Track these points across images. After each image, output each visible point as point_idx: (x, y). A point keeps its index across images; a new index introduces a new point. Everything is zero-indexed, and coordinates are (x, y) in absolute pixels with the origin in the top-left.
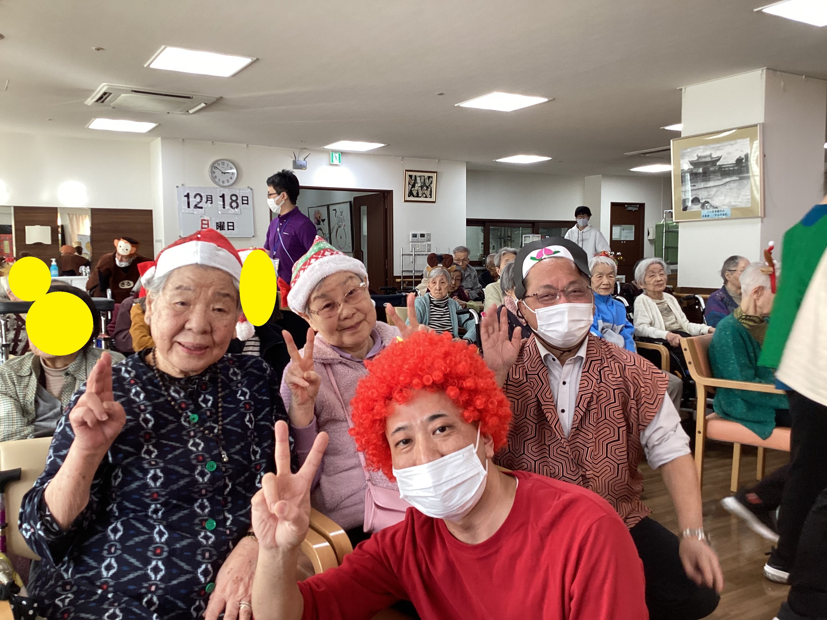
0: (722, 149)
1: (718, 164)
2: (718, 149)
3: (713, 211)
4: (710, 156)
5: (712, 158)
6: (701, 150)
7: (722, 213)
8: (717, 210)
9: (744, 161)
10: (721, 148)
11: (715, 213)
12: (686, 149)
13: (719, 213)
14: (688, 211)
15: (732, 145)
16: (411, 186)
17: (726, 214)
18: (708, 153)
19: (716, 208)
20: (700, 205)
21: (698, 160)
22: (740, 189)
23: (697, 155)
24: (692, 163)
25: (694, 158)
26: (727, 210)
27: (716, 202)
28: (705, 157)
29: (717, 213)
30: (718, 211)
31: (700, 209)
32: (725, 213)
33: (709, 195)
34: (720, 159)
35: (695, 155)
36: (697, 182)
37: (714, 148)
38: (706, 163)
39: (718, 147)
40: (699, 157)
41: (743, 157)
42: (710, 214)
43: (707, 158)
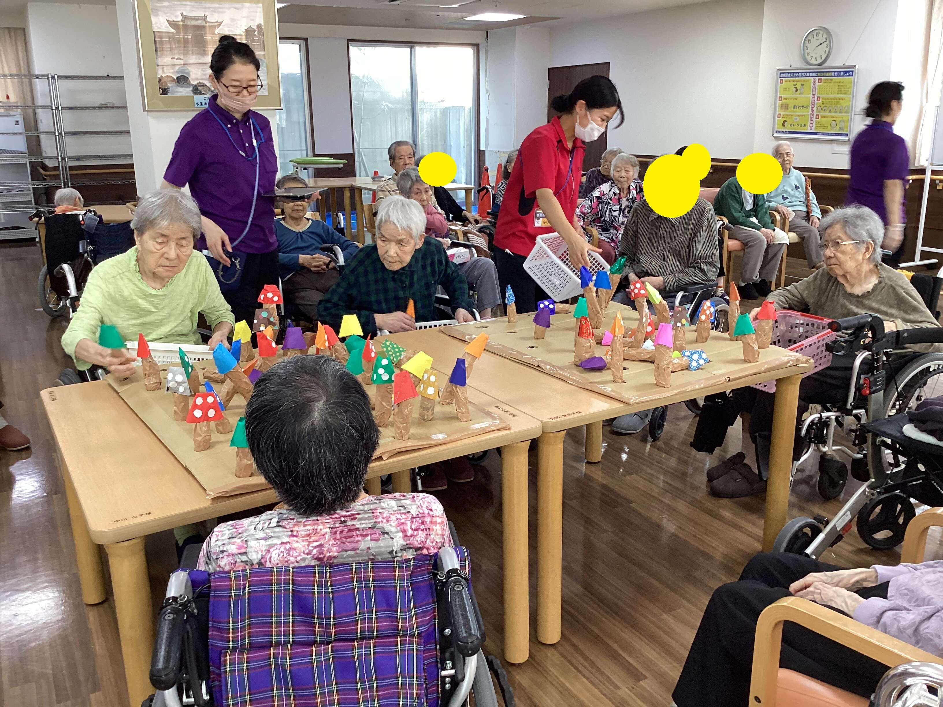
0: (222, 12)
1: (217, 31)
2: (214, 10)
4: (204, 18)
5: (207, 22)
6: (188, 8)
9: (256, 33)
10: (219, 10)
14: (169, 95)
15: (236, 8)
18: (199, 13)
20: (191, 89)
21: (183, 21)
23: (182, 14)
24: (172, 24)
25: (177, 17)
28: (196, 19)
31: (192, 94)
34: (220, 25)
35: (179, 13)
36: (183, 54)
37: (209, 8)
38: (198, 27)
39: (216, 8)
40: (185, 18)
41: (255, 28)
43: (200, 22)
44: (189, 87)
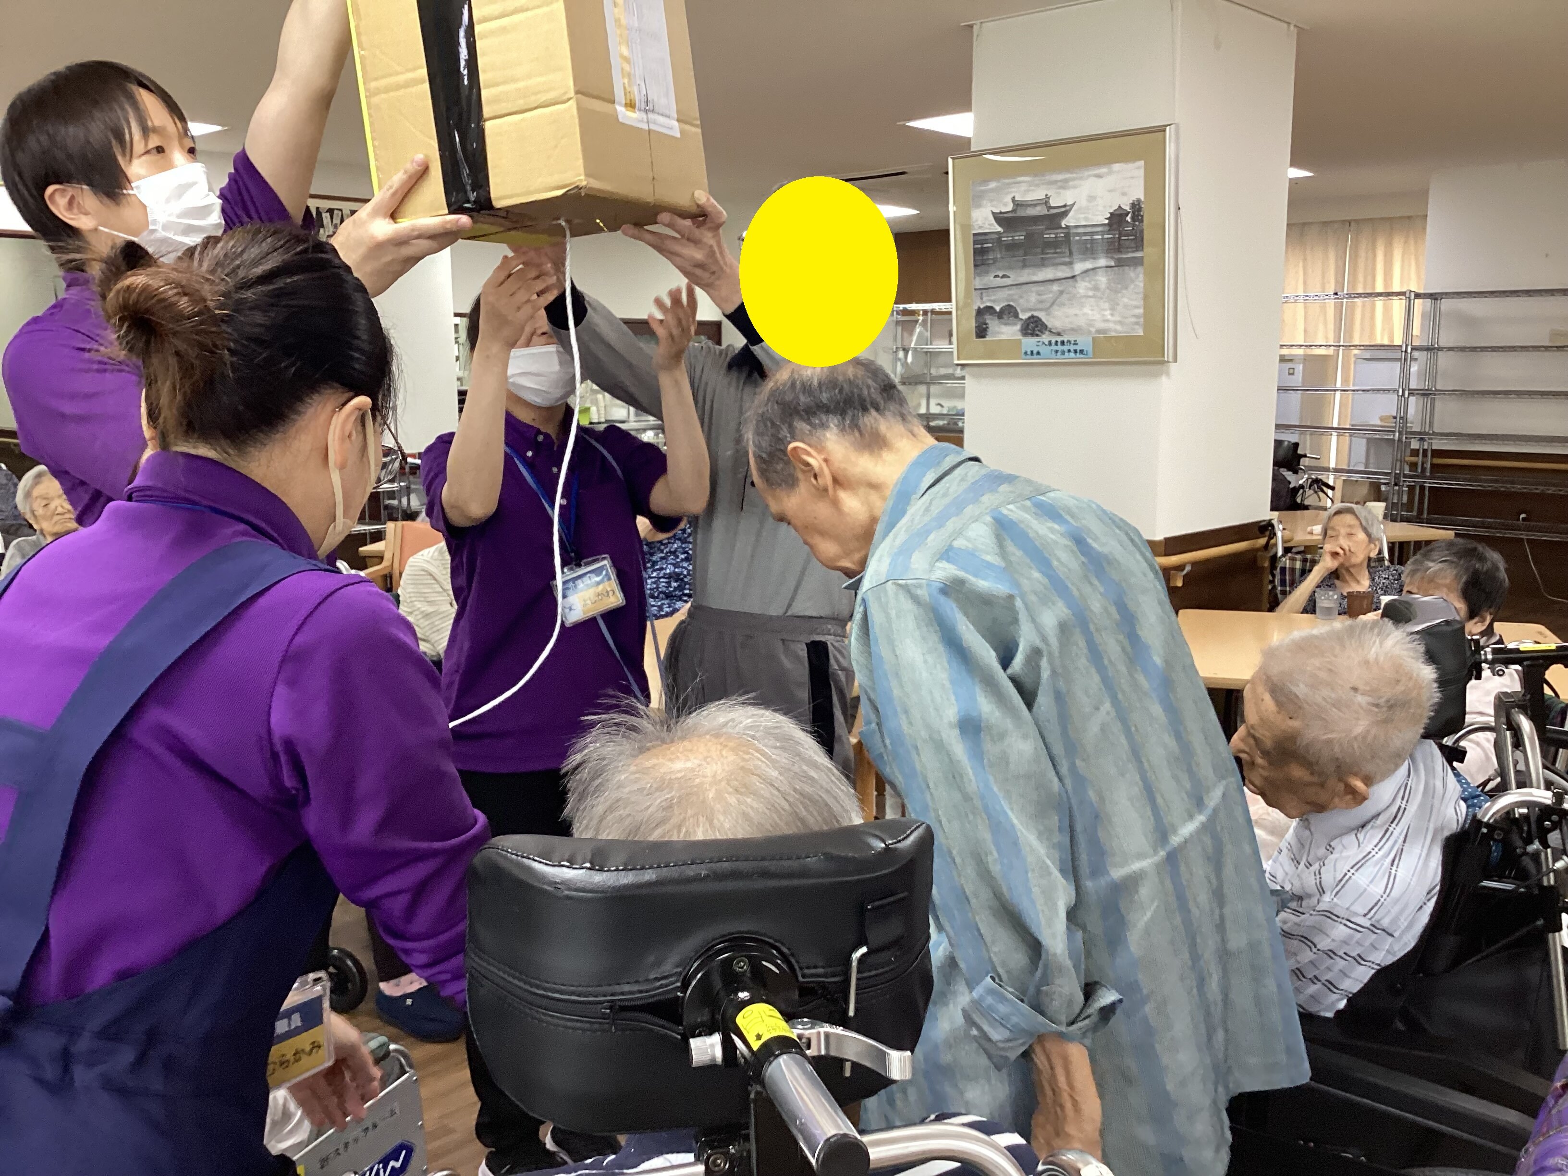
0: (1075, 187)
1: (1065, 223)
2: (1064, 185)
3: (1050, 343)
4: (1046, 201)
5: (1050, 208)
6: (1024, 187)
7: (1072, 348)
8: (1059, 339)
9: (1129, 218)
10: (1071, 183)
11: (1054, 348)
12: (985, 181)
13: (1066, 348)
14: (988, 338)
15: (1099, 176)
17: (1082, 351)
18: (1038, 194)
19: (1059, 334)
20: (1018, 327)
21: (1013, 211)
22: (1116, 292)
23: (1013, 199)
24: (999, 218)
25: (1005, 205)
26: (1085, 342)
27: (1055, 319)
28: (1034, 204)
29: (1059, 347)
30: (1063, 343)
31: (1019, 336)
32: (1078, 348)
33: (1041, 302)
34: (1070, 210)
35: (1008, 199)
36: (1010, 268)
37: (1056, 182)
38: (1035, 219)
39: (1066, 181)
40: (1018, 204)
41: (1128, 208)
42: (1044, 350)
43: (1038, 208)
44: (1015, 324)
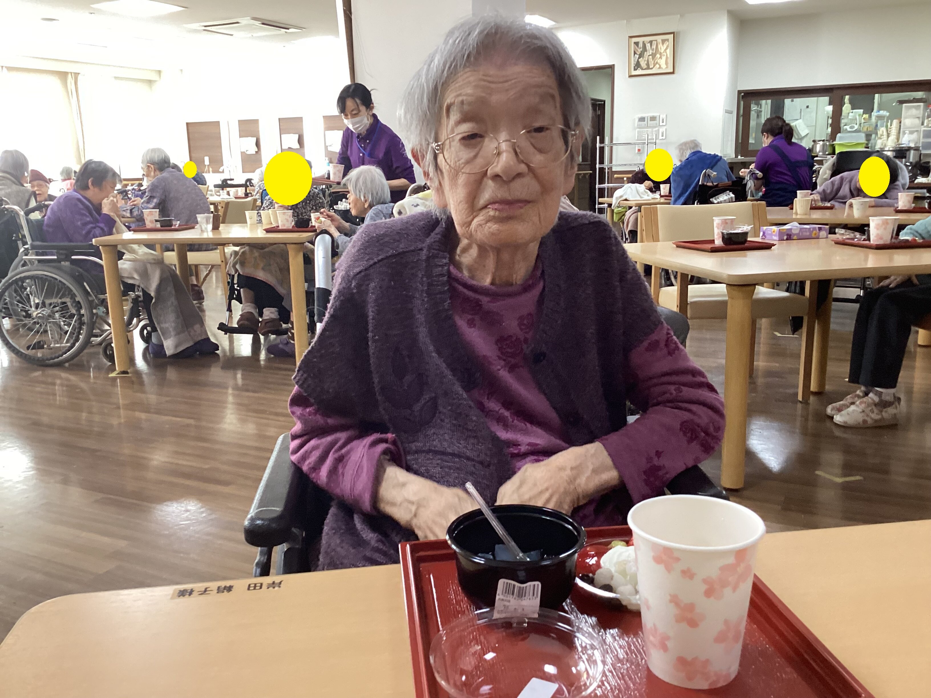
16: (638, 56)
